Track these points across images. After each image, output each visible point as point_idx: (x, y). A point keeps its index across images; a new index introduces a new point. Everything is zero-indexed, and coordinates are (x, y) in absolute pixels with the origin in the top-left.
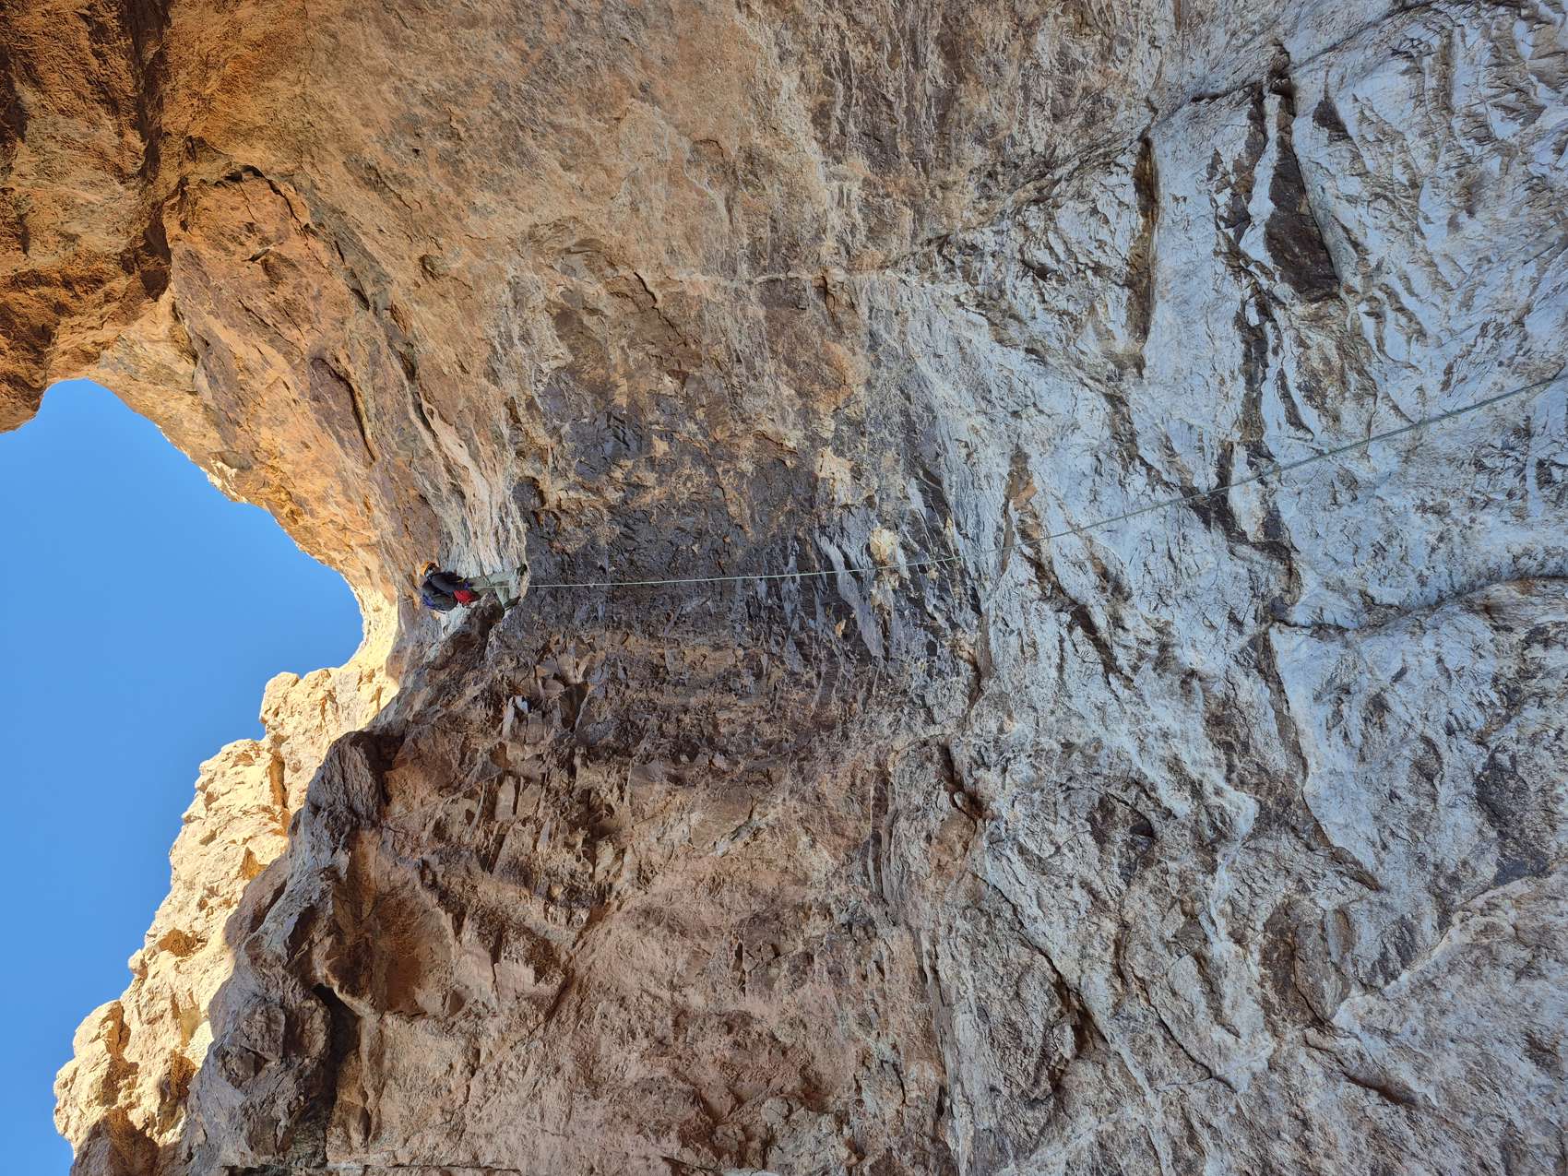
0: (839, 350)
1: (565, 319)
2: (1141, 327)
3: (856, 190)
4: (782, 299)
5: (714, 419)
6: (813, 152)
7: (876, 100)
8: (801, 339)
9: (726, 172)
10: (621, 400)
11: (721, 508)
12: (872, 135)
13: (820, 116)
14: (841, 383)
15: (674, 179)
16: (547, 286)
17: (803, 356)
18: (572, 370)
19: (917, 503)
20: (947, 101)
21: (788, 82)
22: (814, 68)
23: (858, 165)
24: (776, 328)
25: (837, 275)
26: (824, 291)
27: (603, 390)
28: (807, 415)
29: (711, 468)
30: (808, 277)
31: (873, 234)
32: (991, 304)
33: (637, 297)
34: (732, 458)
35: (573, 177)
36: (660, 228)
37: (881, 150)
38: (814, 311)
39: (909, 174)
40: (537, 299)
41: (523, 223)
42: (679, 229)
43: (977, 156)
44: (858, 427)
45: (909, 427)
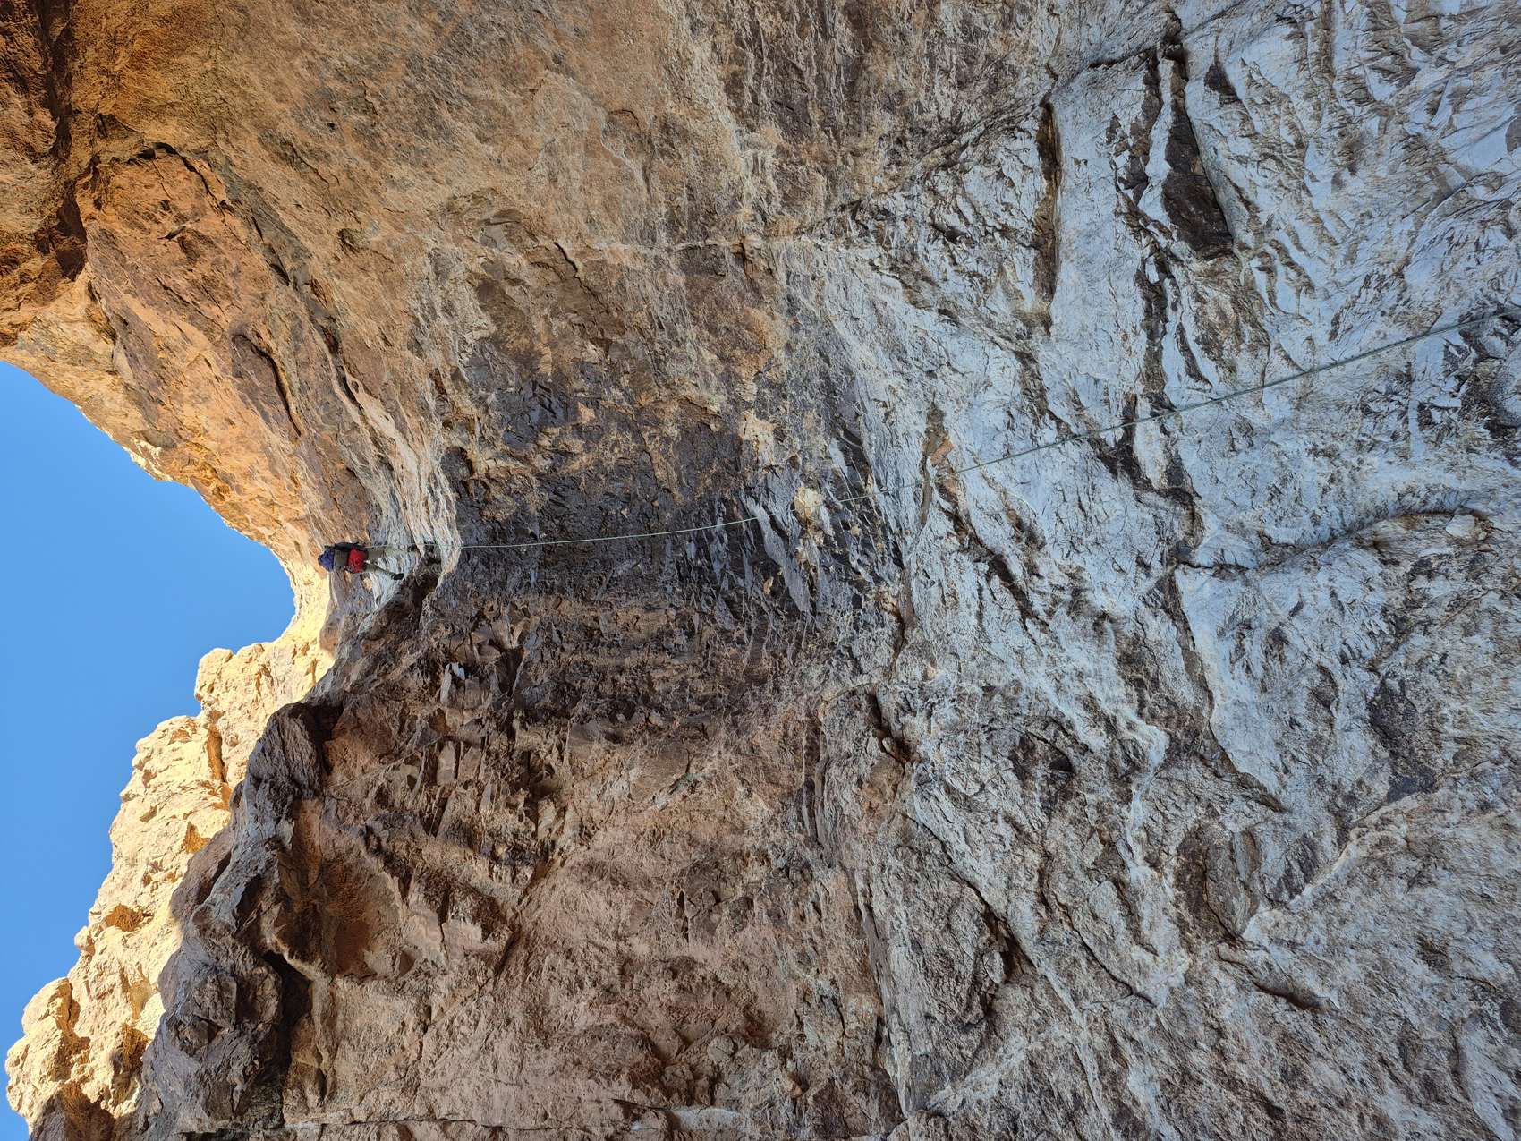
0: (758, 315)
1: (487, 289)
2: (1048, 286)
3: (770, 158)
4: (701, 265)
5: (638, 385)
6: (727, 121)
7: (787, 68)
8: (721, 304)
9: (642, 142)
10: (546, 369)
11: (648, 472)
12: (784, 103)
13: (733, 86)
14: (761, 347)
15: (591, 150)
16: (468, 258)
17: (723, 322)
18: (496, 340)
19: (839, 462)
20: (856, 69)
21: (701, 51)
22: (725, 39)
23: (772, 133)
24: (697, 293)
25: (754, 241)
26: (742, 257)
27: (527, 360)
28: (730, 379)
29: (637, 434)
30: (726, 244)
31: (788, 201)
32: (904, 267)
33: (558, 266)
34: (658, 423)
35: (489, 149)
36: (577, 197)
37: (793, 118)
38: (733, 277)
39: (821, 141)
40: (459, 271)
41: (441, 195)
42: (597, 199)
43: (886, 122)
44: (779, 389)
45: (829, 389)
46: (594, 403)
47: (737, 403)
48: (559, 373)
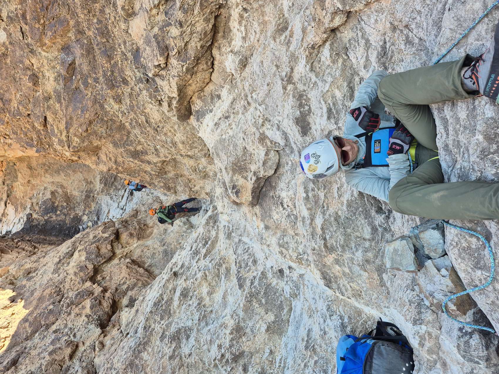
46: (61, 211)
47: (84, 214)
48: (57, 206)
